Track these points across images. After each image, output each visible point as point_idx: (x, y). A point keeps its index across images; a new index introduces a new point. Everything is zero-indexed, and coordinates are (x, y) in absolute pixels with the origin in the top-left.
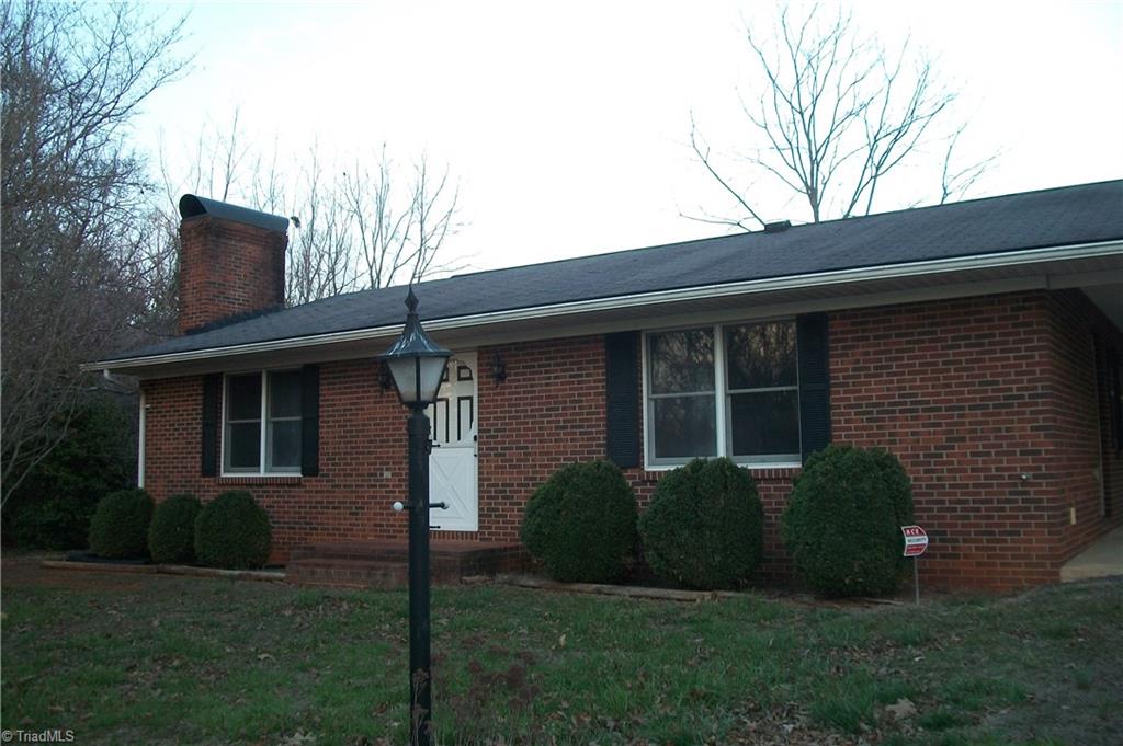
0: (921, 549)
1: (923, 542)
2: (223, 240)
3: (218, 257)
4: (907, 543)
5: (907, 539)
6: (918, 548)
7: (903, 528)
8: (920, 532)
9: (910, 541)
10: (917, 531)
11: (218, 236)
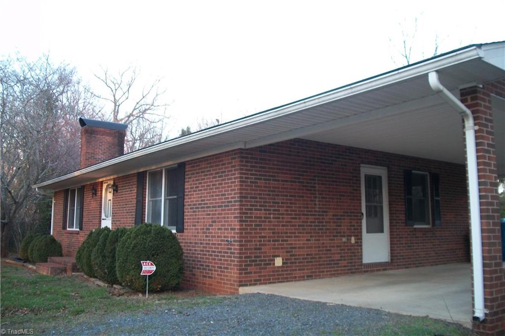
0: (151, 272)
1: (153, 269)
2: (94, 135)
3: (91, 142)
4: (143, 269)
5: (143, 267)
6: (149, 271)
7: (142, 262)
8: (152, 264)
9: (144, 268)
10: (150, 264)
11: (91, 134)
